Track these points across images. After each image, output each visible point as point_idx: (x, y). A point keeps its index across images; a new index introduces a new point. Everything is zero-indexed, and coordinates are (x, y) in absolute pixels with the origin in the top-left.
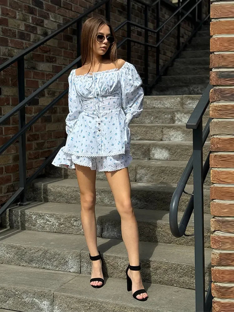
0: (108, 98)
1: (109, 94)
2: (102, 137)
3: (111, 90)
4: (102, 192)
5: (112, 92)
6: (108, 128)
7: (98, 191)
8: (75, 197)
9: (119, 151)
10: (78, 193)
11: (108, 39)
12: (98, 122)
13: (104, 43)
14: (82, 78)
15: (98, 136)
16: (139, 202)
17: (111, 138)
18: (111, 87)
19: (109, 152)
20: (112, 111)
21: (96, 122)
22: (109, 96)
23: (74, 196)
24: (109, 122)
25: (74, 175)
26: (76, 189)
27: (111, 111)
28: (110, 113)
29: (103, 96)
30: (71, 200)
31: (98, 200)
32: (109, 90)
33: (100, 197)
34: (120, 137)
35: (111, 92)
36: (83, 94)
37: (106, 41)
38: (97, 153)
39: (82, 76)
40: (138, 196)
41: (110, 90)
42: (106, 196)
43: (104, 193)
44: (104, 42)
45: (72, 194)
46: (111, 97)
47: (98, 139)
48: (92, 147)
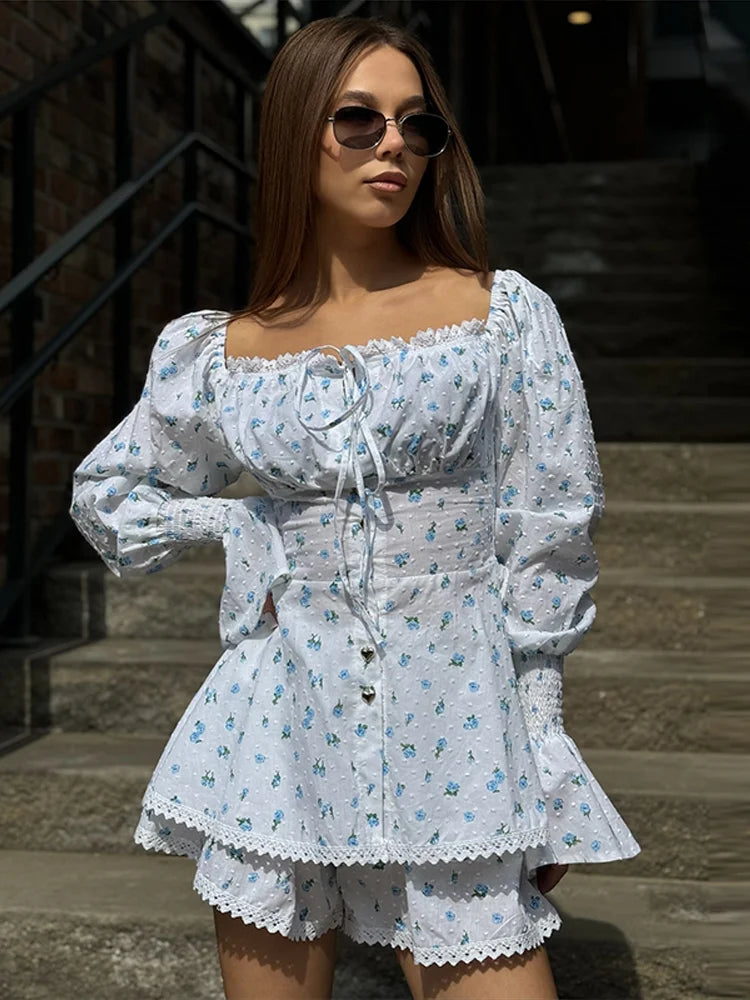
0: (429, 495)
1: (441, 474)
2: (386, 739)
3: (450, 454)
4: (188, 938)
5: (455, 461)
6: (425, 684)
7: (171, 936)
8: (43, 969)
9: (500, 831)
10: (61, 948)
11: (404, 130)
12: (361, 642)
13: (385, 156)
14: (271, 377)
15: (362, 729)
16: (382, 990)
17: (439, 749)
18: (454, 431)
19: (431, 835)
20: (447, 580)
21: (351, 642)
22: (437, 484)
23: (35, 961)
24: (432, 645)
25: (12, 830)
26: (50, 926)
27: (440, 576)
28: (433, 590)
29: (400, 484)
30: (20, 981)
31: (168, 983)
32: (439, 451)
33: (175, 963)
34: (502, 745)
35: (448, 460)
36: (276, 471)
37: (393, 138)
38: (352, 840)
39: (266, 363)
40: (378, 958)
41: (449, 449)
42: (208, 958)
43: (199, 943)
44: (381, 149)
45: (26, 954)
46: (445, 493)
47: (364, 748)
48: (324, 803)
